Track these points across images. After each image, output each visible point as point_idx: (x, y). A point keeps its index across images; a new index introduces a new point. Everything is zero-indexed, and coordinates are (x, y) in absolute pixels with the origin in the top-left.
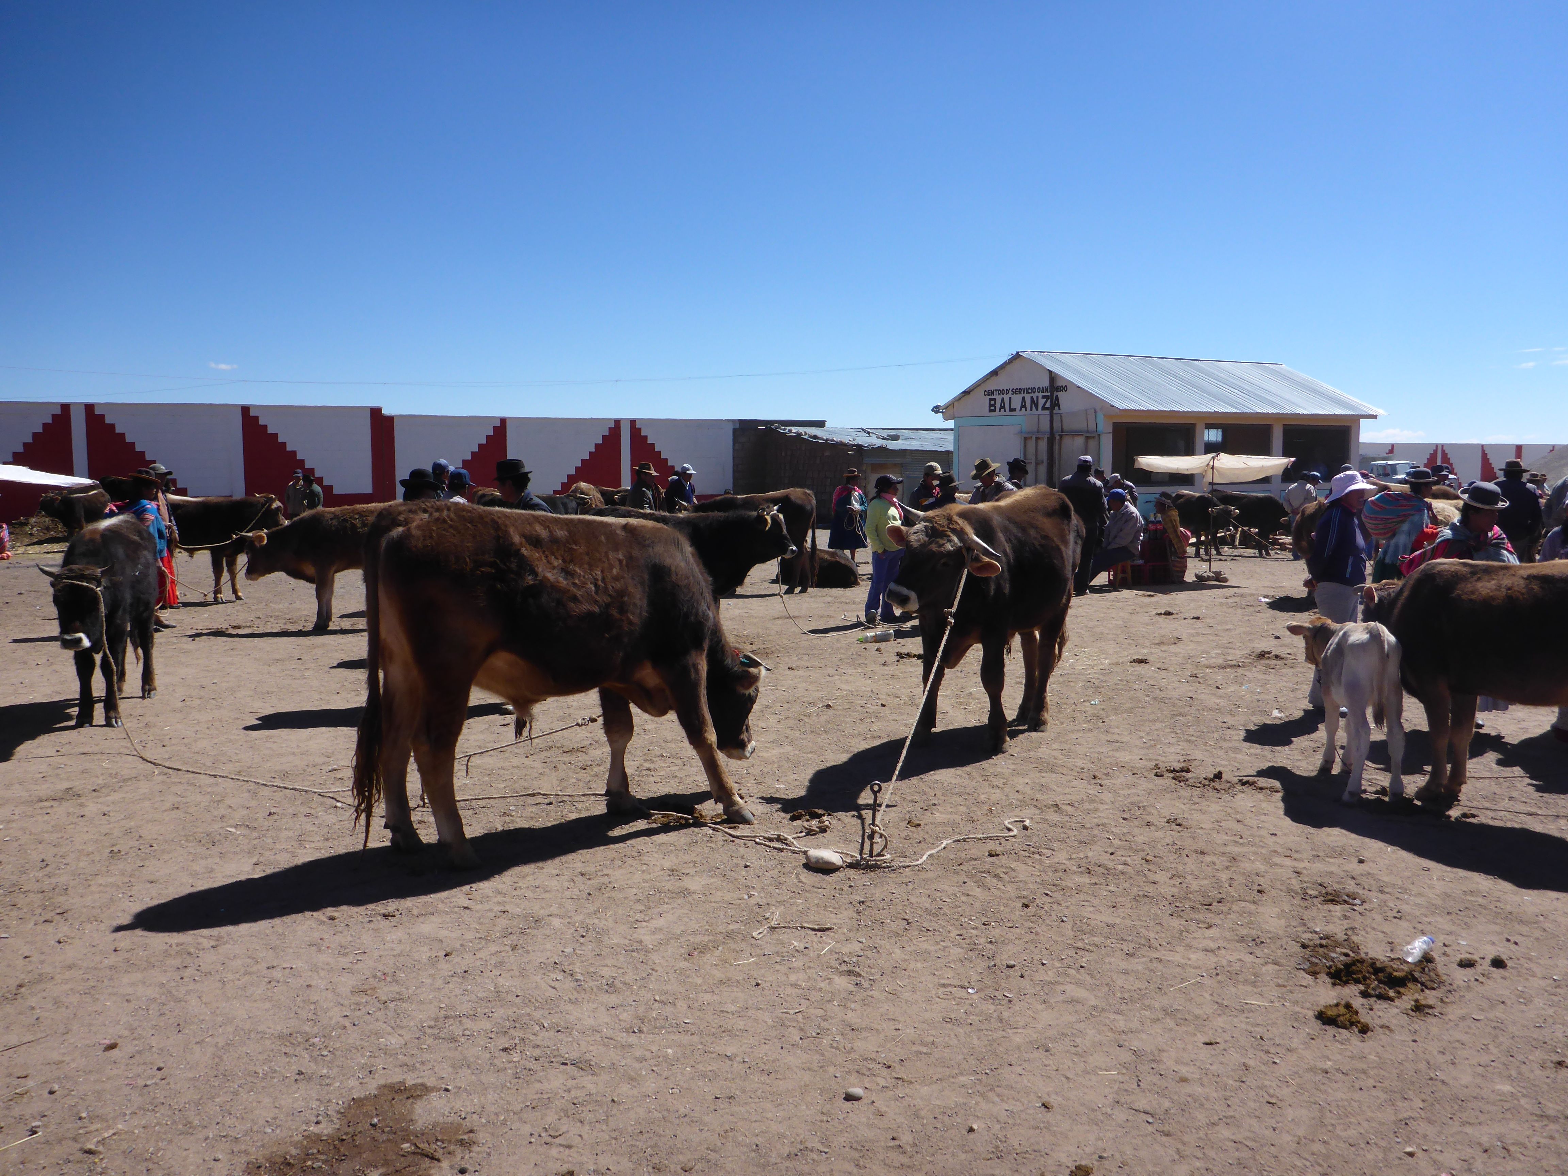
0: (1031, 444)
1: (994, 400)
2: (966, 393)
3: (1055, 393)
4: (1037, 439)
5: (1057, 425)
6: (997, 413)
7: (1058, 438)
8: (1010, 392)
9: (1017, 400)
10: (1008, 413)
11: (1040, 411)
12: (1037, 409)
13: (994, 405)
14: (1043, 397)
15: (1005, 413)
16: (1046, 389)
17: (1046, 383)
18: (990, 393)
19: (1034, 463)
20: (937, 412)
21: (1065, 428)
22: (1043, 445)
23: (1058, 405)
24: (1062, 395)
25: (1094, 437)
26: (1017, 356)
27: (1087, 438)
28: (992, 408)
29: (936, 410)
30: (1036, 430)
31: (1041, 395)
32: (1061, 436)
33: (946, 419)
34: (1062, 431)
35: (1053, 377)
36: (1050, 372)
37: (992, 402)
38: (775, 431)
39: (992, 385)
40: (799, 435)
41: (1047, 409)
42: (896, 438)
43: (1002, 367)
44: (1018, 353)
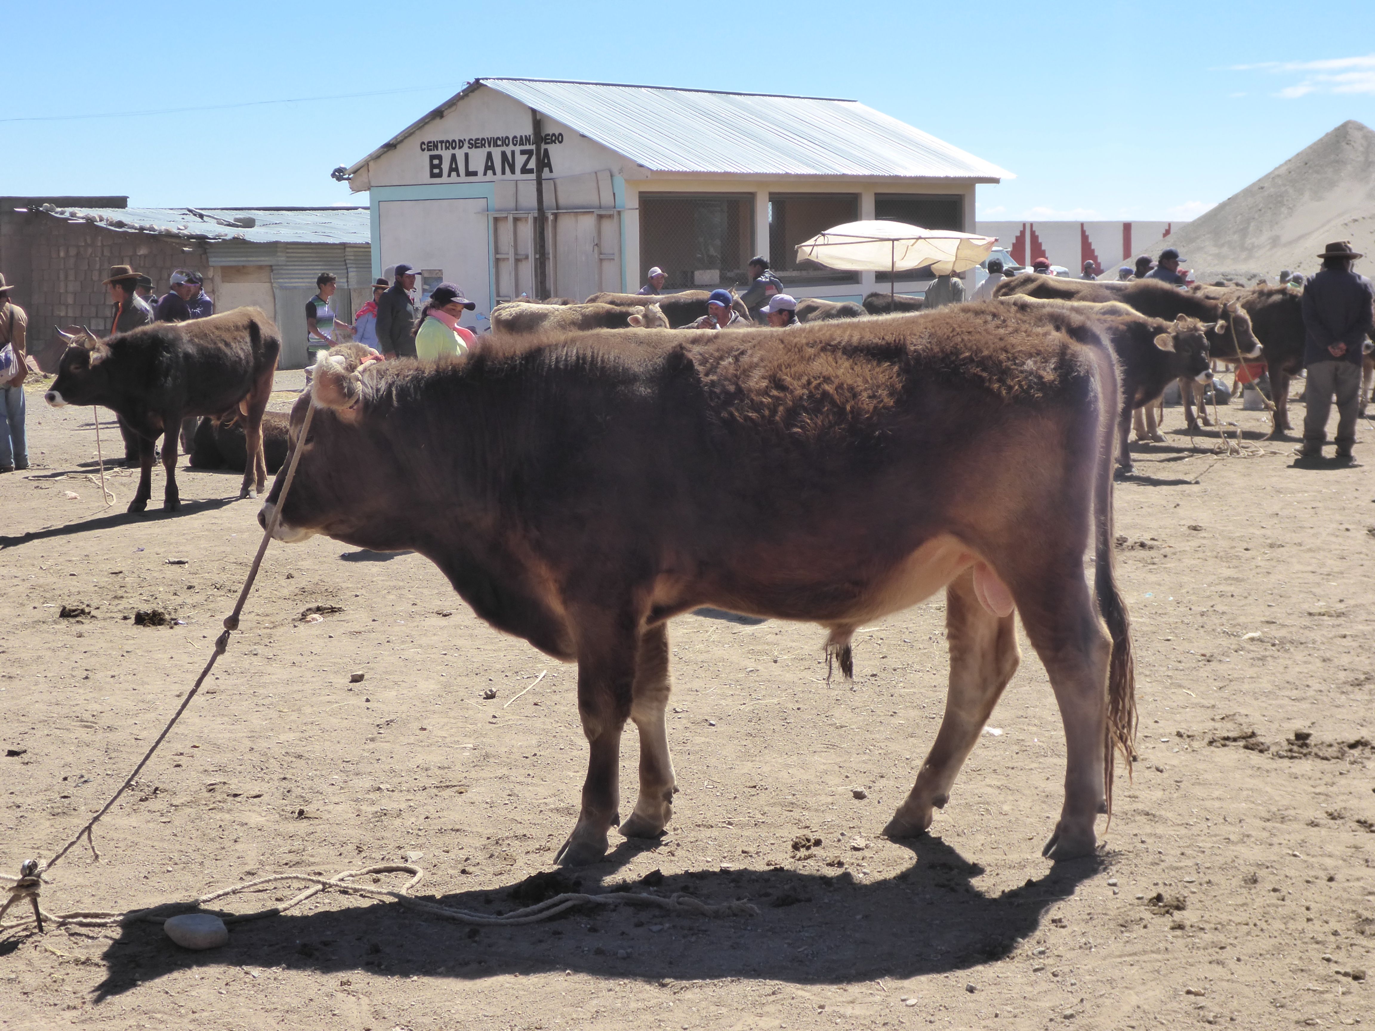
0: (506, 230)
1: (439, 157)
2: (390, 147)
3: (543, 146)
4: (516, 220)
5: (548, 199)
6: (445, 179)
7: (551, 217)
8: (466, 145)
9: (478, 159)
10: (463, 178)
11: (518, 175)
12: (513, 172)
13: (439, 166)
14: (523, 152)
15: (458, 180)
16: (528, 139)
17: (528, 130)
18: (433, 145)
19: (512, 260)
20: (339, 179)
21: (562, 201)
22: (527, 231)
23: (549, 165)
24: (554, 150)
25: (610, 217)
26: (476, 86)
27: (600, 217)
28: (435, 171)
29: (339, 174)
30: (512, 205)
31: (518, 149)
32: (556, 216)
33: (356, 189)
34: (558, 208)
35: (538, 119)
36: (534, 111)
37: (436, 162)
38: (46, 214)
39: (434, 133)
40: (90, 221)
41: (531, 171)
42: (249, 223)
43: (452, 103)
44: (477, 80)
